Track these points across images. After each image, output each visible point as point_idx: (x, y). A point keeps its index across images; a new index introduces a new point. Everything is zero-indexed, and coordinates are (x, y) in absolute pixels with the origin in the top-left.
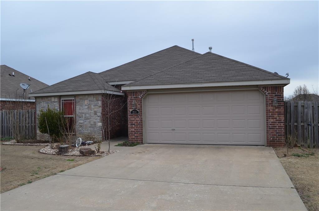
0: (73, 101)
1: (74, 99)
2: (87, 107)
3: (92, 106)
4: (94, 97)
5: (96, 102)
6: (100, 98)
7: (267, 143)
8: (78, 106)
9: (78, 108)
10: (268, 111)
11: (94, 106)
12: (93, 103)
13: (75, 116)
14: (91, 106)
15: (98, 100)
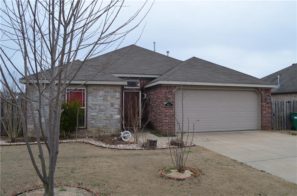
0: (83, 91)
1: (85, 89)
2: (102, 98)
3: (109, 98)
4: (111, 89)
5: (113, 94)
6: (119, 89)
7: (261, 128)
8: (90, 97)
9: (91, 99)
10: (262, 106)
11: (110, 97)
12: (109, 94)
13: (87, 108)
14: (107, 97)
15: (116, 92)
